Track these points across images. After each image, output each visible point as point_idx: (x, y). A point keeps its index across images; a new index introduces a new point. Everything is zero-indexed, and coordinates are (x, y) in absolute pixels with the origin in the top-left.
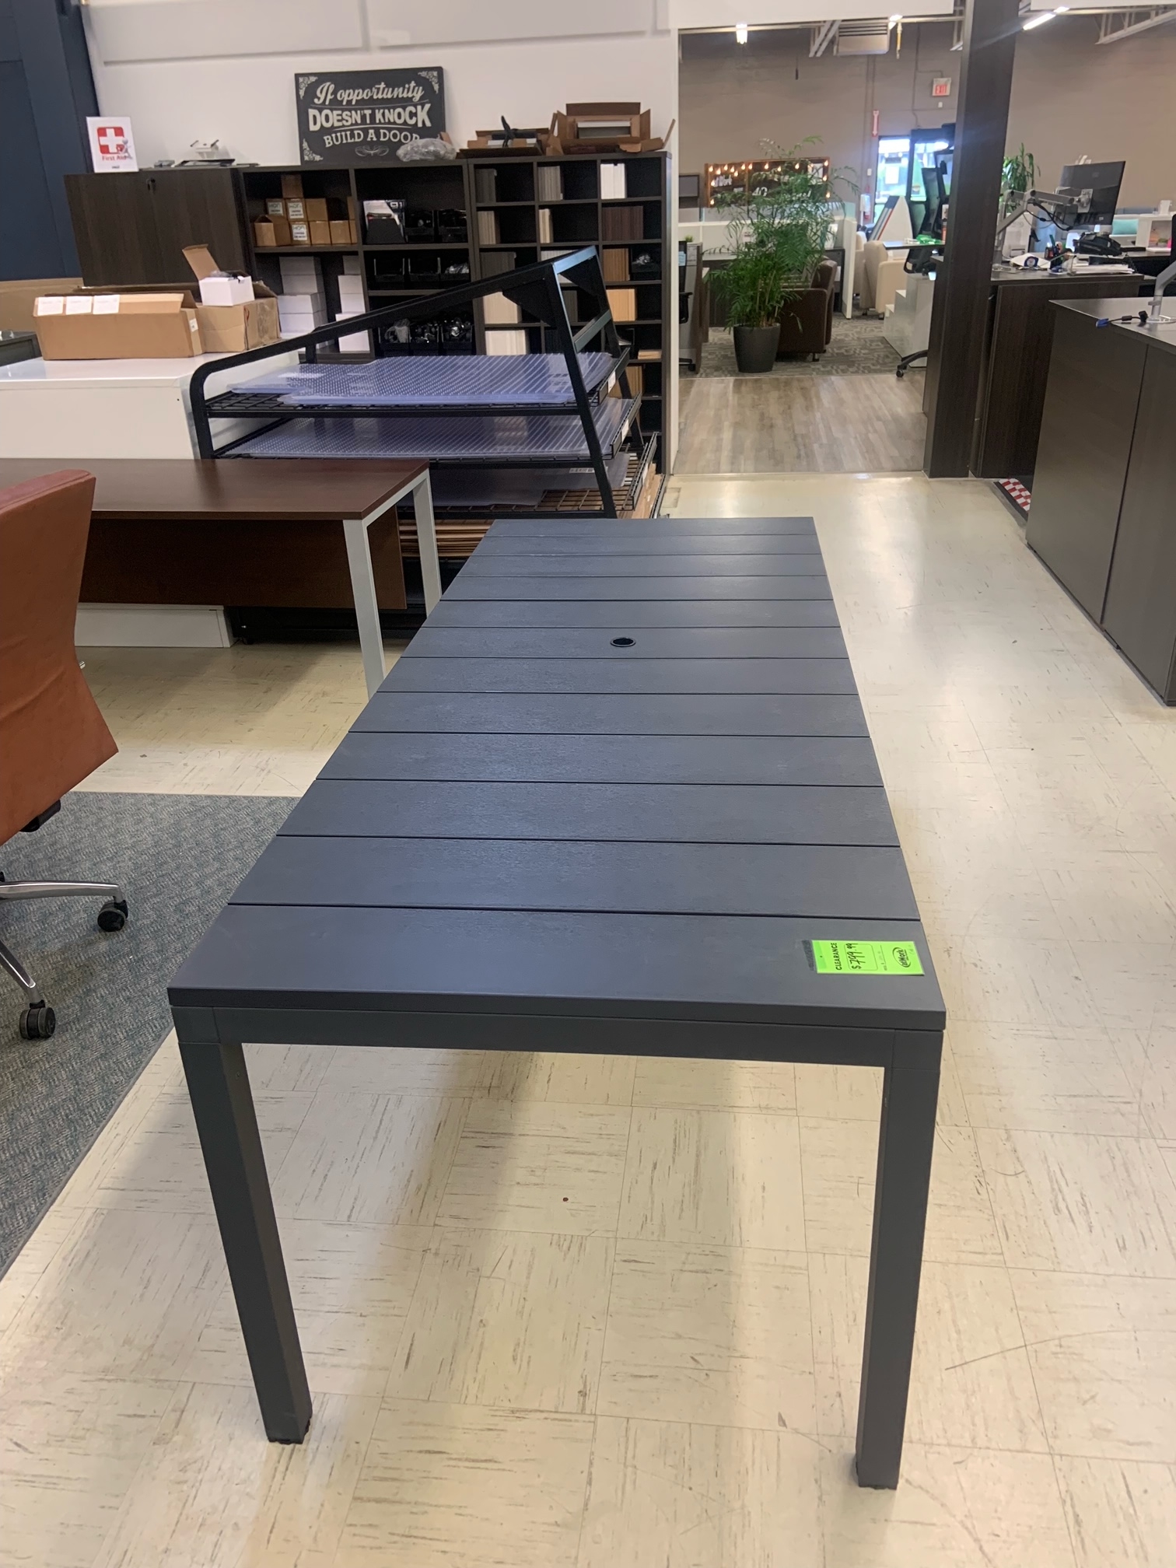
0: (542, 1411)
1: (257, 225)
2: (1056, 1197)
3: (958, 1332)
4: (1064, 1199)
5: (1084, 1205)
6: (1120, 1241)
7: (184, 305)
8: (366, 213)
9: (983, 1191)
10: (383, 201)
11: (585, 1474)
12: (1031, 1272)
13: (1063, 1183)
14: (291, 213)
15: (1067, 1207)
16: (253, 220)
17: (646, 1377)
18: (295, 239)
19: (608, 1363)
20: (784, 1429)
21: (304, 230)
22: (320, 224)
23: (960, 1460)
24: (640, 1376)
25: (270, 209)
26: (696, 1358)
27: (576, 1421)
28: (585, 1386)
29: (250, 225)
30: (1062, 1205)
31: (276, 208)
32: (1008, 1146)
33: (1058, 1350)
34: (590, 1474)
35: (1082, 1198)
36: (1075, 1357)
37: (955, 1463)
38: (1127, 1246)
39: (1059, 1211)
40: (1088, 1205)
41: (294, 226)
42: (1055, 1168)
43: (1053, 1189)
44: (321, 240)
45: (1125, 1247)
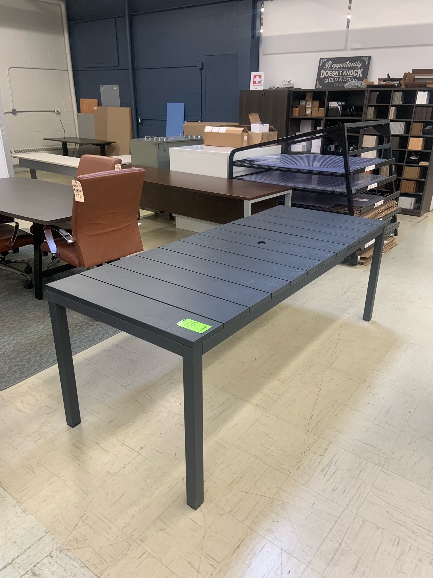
0: (128, 447)
1: (294, 109)
2: (326, 467)
3: (255, 485)
4: (328, 469)
5: (334, 474)
6: (335, 488)
7: (243, 131)
8: (330, 106)
9: (303, 454)
10: (336, 102)
11: (125, 465)
12: (295, 482)
13: (333, 464)
14: (307, 105)
15: (327, 472)
16: (293, 107)
17: (160, 452)
18: (306, 114)
19: (154, 445)
20: (182, 481)
21: (310, 111)
22: (316, 110)
23: (221, 514)
24: (158, 451)
25: (301, 103)
26: (176, 454)
27: (134, 453)
28: (143, 447)
29: (291, 108)
30: (326, 470)
31: (303, 103)
32: (326, 447)
33: (281, 504)
34: (126, 466)
35: (335, 471)
36: (284, 509)
37: (219, 514)
38: (336, 491)
39: (323, 471)
40: (335, 474)
41: (307, 110)
42: (335, 460)
43: (328, 464)
44: (315, 114)
45: (334, 491)
